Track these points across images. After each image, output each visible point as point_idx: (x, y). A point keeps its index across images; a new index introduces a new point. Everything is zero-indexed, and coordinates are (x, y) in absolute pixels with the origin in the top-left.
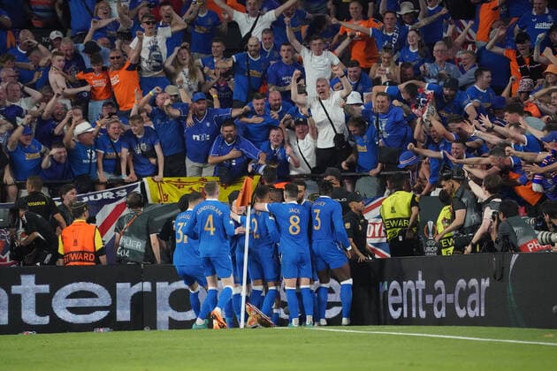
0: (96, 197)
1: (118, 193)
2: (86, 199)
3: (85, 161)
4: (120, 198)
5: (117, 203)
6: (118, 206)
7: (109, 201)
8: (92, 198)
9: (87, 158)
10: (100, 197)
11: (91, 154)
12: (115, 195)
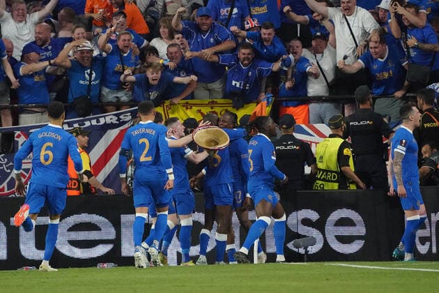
0: (98, 122)
1: (121, 117)
2: (87, 124)
3: (81, 82)
4: (125, 123)
5: (121, 128)
6: (122, 131)
7: (112, 126)
8: (94, 122)
9: (84, 79)
10: (102, 121)
11: (90, 75)
12: (119, 120)
